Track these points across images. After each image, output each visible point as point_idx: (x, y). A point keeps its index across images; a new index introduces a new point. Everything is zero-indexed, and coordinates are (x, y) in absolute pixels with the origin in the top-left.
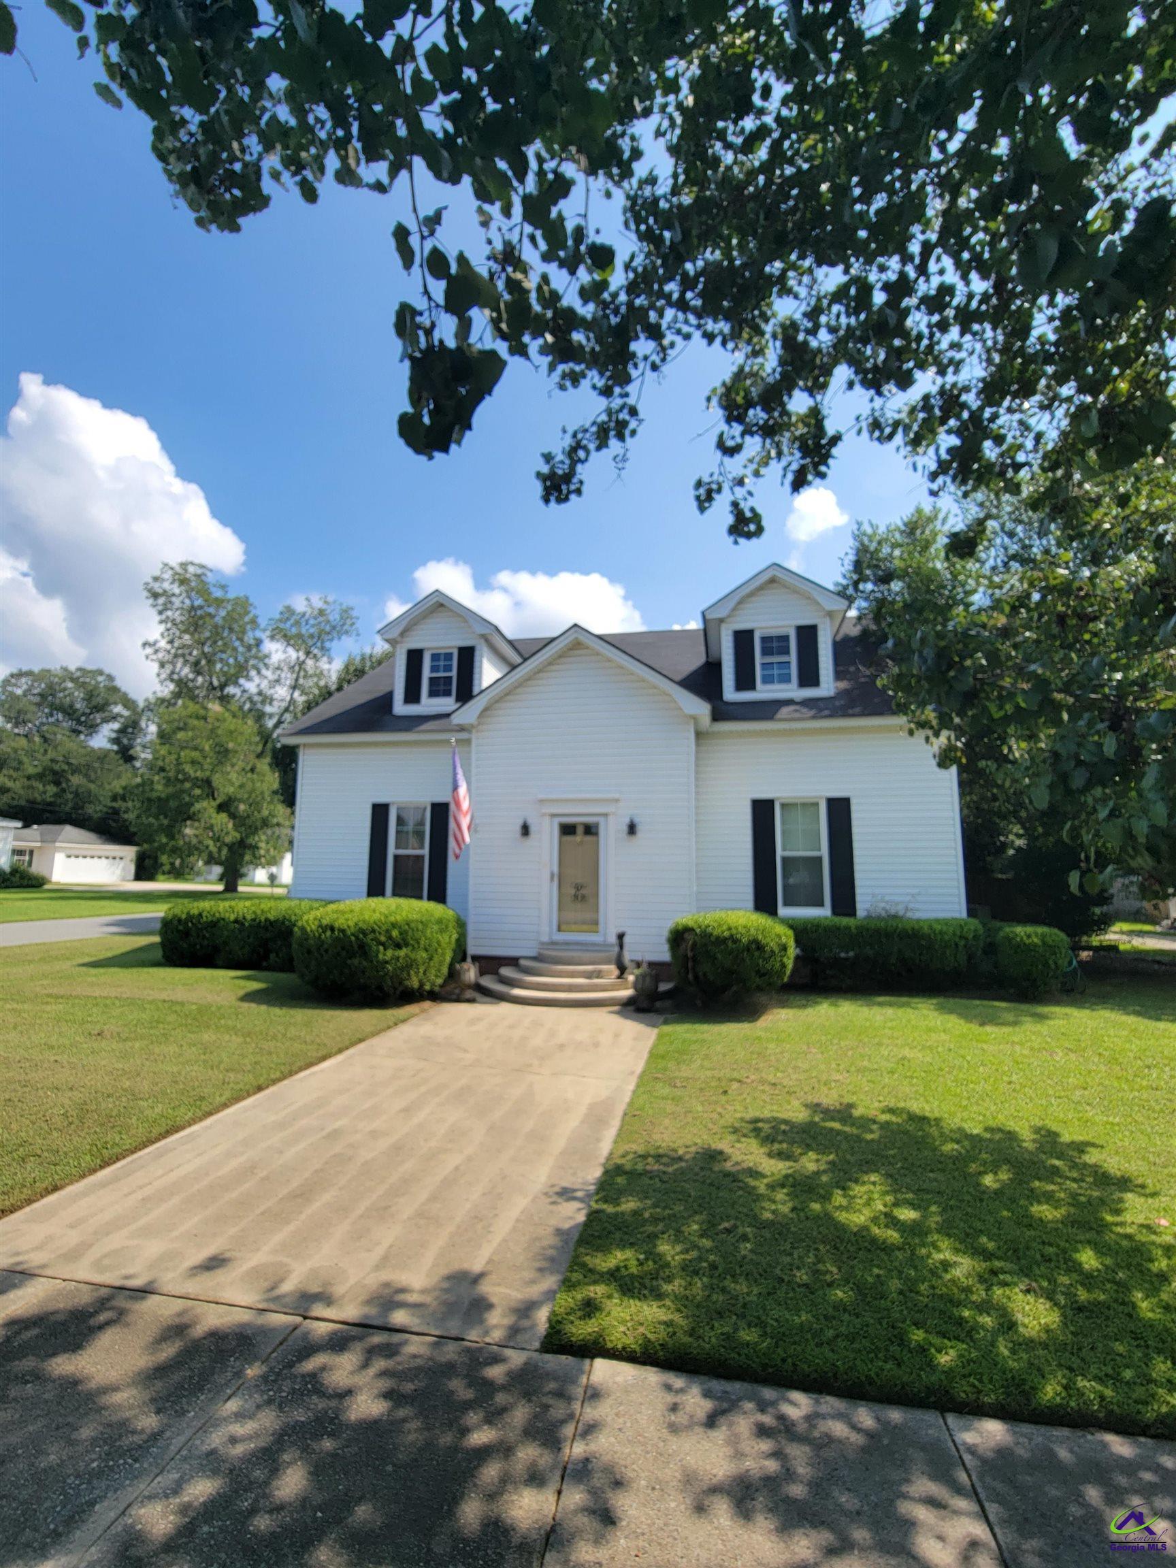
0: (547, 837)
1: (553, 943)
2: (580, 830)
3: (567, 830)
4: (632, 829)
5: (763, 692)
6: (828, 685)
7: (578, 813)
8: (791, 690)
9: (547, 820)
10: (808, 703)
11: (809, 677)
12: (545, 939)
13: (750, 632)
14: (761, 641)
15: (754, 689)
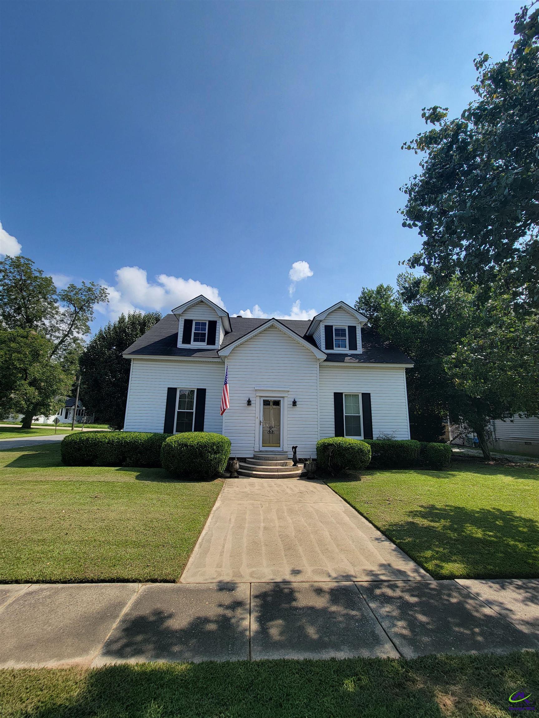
0: (258, 405)
1: (261, 452)
2: (271, 404)
3: (266, 403)
4: (294, 403)
5: (336, 350)
6: (360, 350)
7: (272, 396)
8: (346, 350)
9: (258, 398)
10: (352, 356)
11: (353, 346)
12: (257, 450)
13: (331, 327)
14: (335, 331)
15: (333, 349)
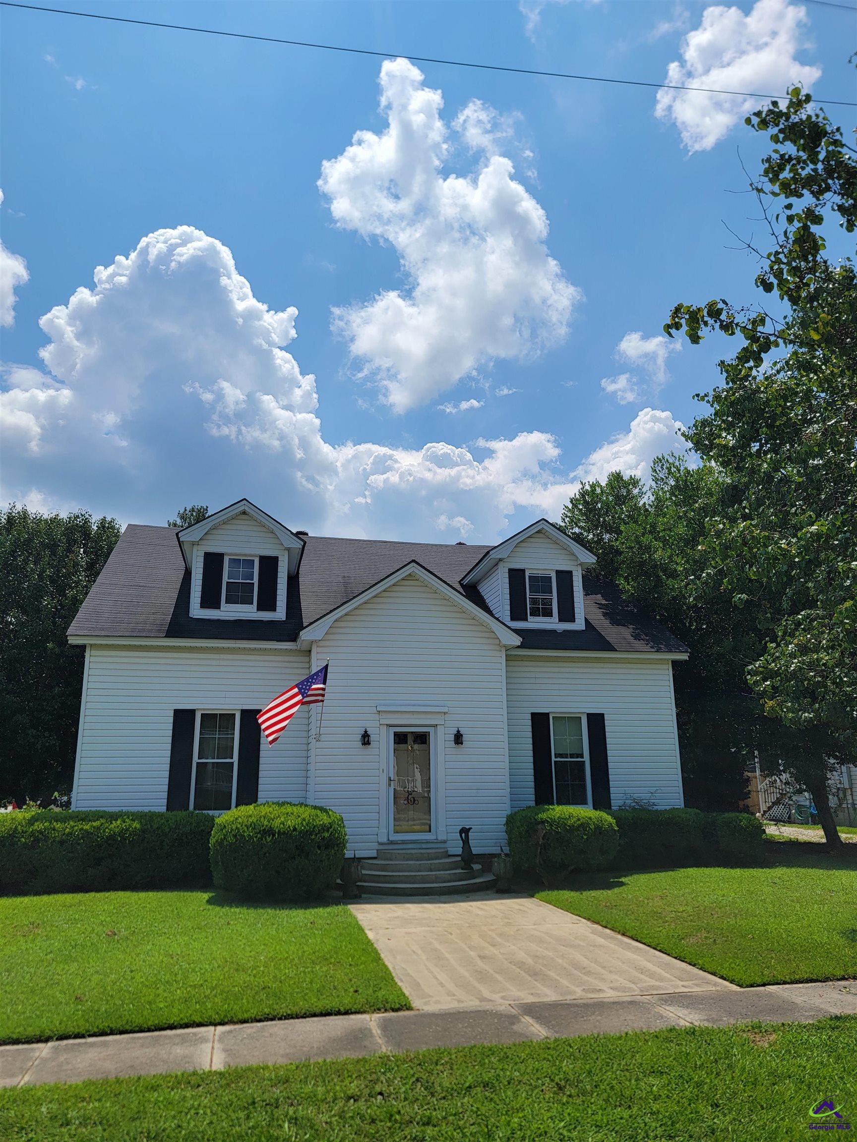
2: (410, 739)
3: (400, 738)
4: (458, 738)
5: (535, 623)
6: (580, 622)
7: (412, 722)
8: (552, 623)
9: (383, 729)
10: (567, 634)
11: (567, 614)
13: (523, 571)
14: (529, 580)
15: (526, 620)
